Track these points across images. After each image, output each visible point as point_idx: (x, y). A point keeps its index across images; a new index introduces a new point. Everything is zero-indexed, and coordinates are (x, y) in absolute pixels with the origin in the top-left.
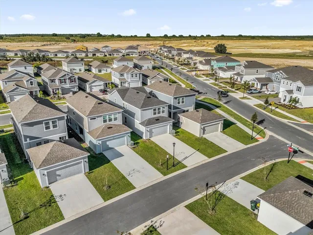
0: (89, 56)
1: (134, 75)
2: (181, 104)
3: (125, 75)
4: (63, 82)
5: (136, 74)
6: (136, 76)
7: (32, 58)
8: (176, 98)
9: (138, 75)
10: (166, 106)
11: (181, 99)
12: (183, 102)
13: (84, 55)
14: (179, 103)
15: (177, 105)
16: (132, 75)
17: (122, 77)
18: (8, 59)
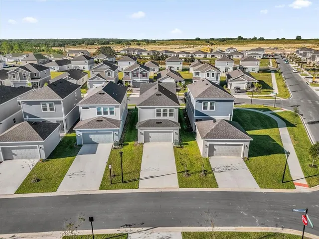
0: (208, 57)
1: (211, 75)
2: (208, 109)
3: (200, 74)
4: (135, 76)
5: (213, 74)
6: (213, 76)
7: (157, 58)
8: (201, 101)
9: (215, 75)
10: (176, 108)
11: (209, 103)
12: (212, 108)
13: (203, 56)
14: (205, 108)
15: (202, 110)
16: (208, 74)
17: (197, 76)
18: (141, 57)
